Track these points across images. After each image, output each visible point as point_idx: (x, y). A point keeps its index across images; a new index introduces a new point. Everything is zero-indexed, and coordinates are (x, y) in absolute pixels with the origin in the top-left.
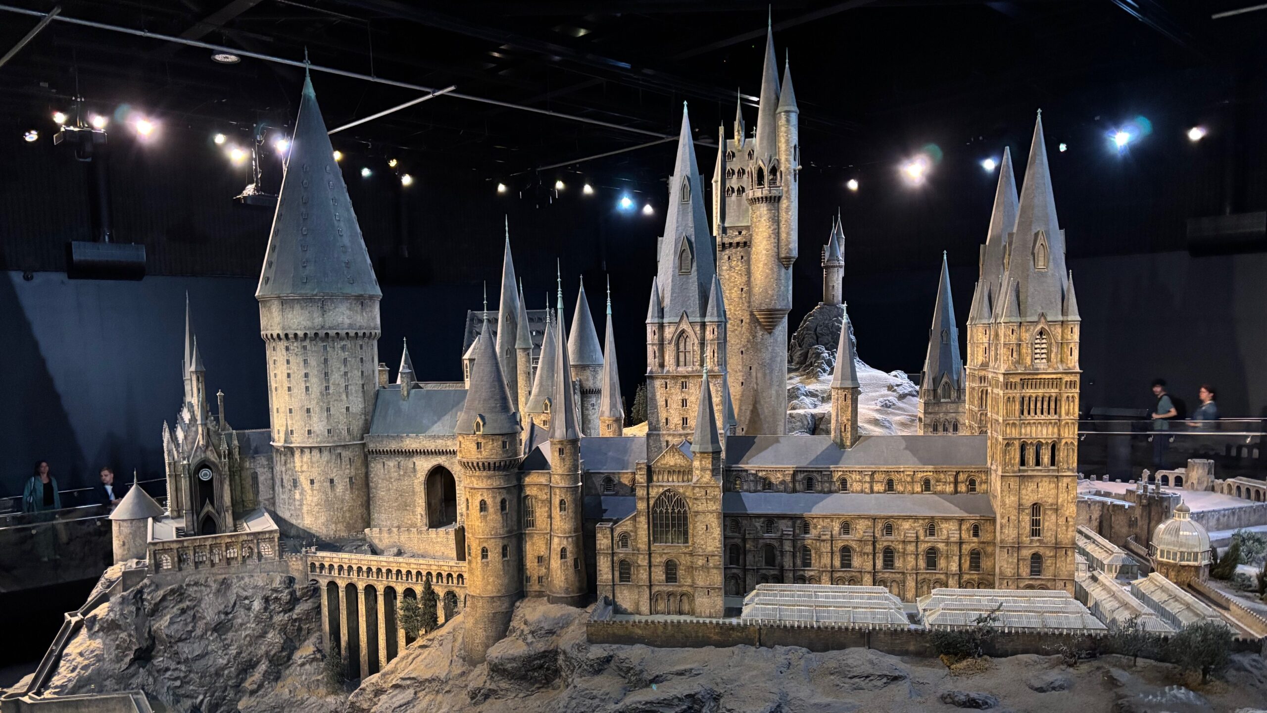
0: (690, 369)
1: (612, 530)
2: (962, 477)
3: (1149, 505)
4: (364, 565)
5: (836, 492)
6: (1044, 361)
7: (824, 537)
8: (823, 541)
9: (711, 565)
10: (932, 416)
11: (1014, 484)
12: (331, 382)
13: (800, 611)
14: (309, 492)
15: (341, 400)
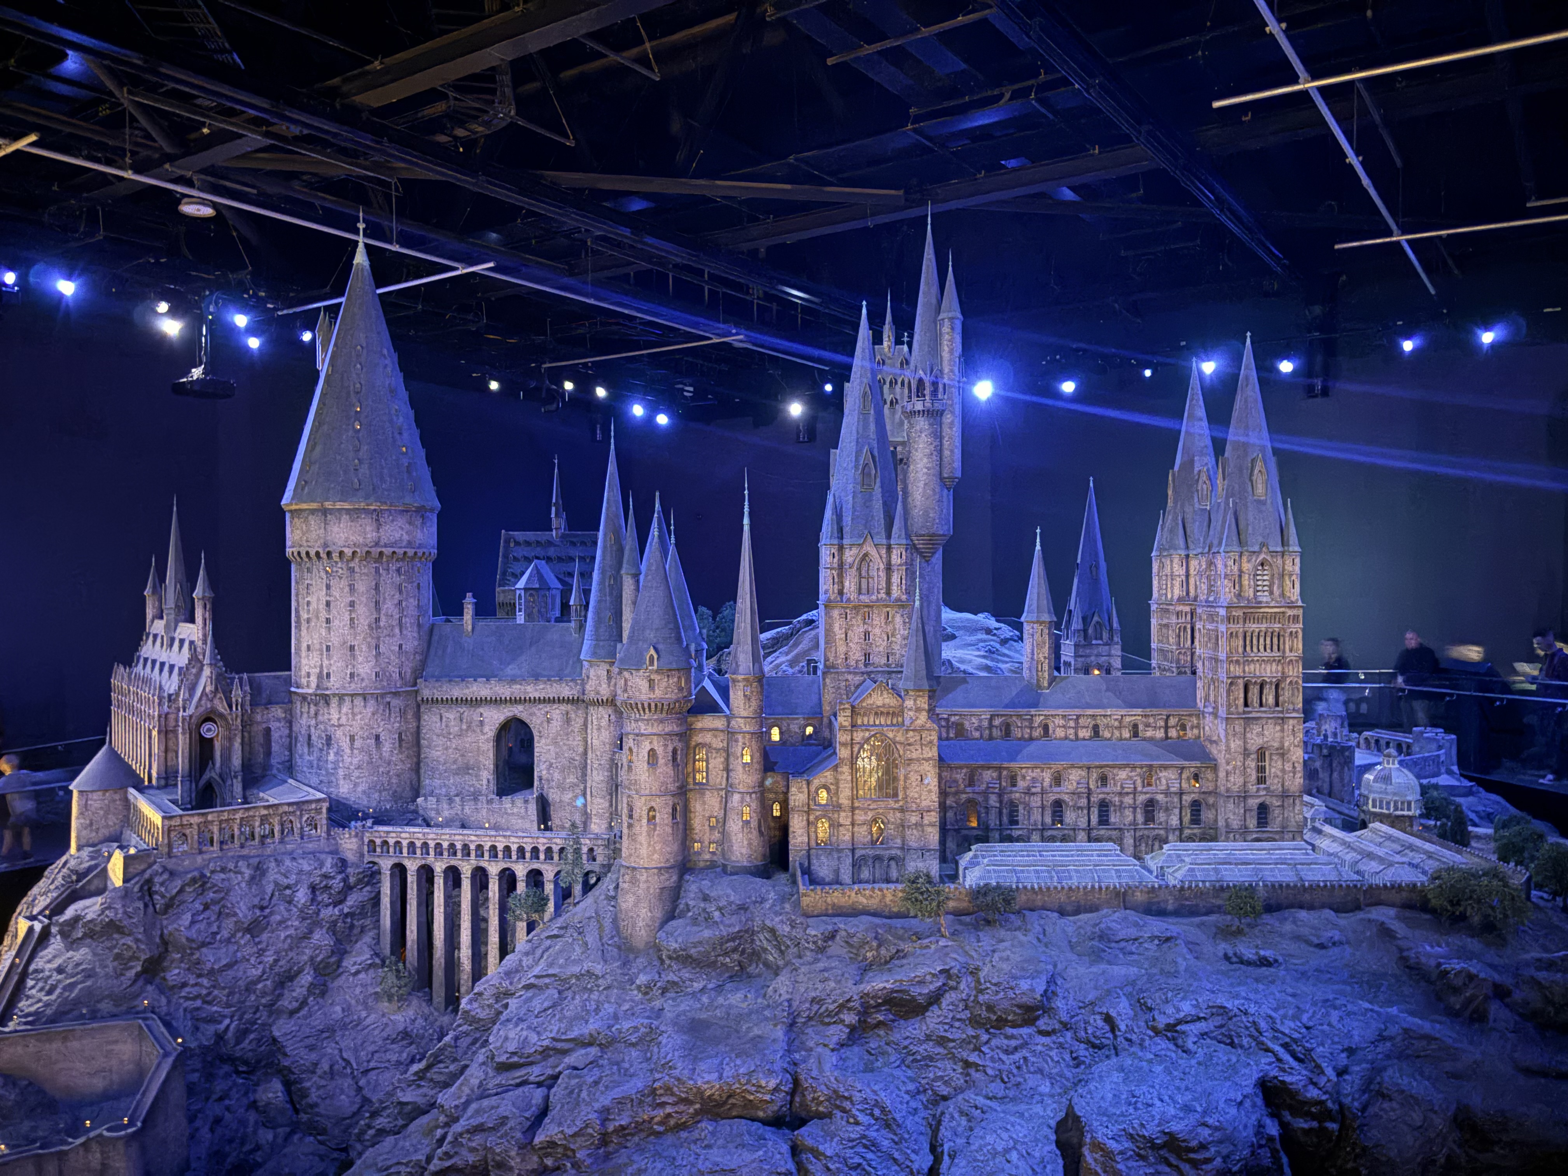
0: (874, 597)
1: (808, 784)
2: (1172, 721)
3: (1330, 755)
4: (444, 840)
5: (1037, 739)
6: (1266, 593)
7: (1033, 790)
8: (1033, 794)
9: (926, 822)
10: (1083, 659)
11: (1239, 727)
12: (383, 612)
13: (1037, 872)
14: (348, 751)
15: (393, 636)
